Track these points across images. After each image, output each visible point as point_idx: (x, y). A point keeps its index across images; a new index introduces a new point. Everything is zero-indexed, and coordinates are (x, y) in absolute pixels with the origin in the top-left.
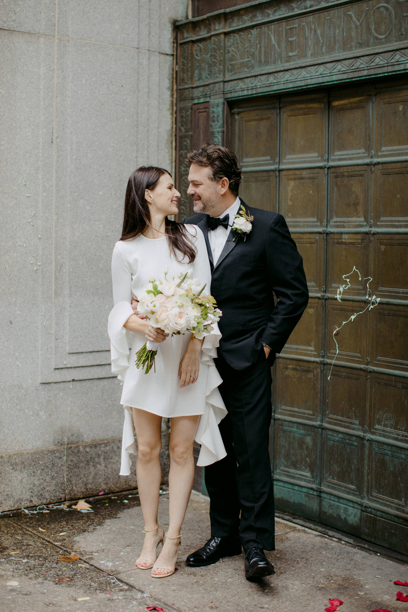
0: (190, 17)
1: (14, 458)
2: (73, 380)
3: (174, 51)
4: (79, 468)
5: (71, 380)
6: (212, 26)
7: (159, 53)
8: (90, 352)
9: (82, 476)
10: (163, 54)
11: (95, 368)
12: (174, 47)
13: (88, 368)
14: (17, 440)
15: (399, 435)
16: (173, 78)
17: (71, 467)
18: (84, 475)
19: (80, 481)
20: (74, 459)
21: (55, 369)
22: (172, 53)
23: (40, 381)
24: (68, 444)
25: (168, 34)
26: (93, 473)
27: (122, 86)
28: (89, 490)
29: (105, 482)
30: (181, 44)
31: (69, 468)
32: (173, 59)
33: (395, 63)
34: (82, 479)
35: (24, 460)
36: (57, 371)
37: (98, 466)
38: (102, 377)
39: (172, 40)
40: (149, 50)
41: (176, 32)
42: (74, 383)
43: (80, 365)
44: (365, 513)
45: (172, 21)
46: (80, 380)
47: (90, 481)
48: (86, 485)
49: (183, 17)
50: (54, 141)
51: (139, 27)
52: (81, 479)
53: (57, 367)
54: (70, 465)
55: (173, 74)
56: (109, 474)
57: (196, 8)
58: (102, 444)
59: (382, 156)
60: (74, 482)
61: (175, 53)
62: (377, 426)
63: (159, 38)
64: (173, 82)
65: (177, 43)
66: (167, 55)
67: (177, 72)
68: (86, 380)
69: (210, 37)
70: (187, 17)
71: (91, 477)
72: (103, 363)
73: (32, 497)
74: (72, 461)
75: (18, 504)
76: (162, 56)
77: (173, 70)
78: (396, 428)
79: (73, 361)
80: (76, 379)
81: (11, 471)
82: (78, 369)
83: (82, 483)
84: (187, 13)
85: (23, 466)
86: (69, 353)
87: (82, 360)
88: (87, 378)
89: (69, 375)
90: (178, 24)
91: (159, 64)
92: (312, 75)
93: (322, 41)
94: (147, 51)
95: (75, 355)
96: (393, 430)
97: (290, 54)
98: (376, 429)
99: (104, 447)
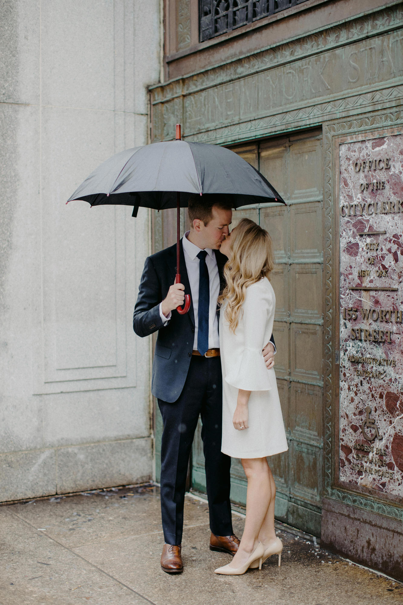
0: (162, 81)
1: (10, 457)
2: (62, 392)
3: (148, 111)
4: (68, 467)
5: (59, 391)
6: (174, 91)
7: (135, 113)
8: (76, 369)
9: (72, 474)
10: (138, 114)
11: (81, 382)
12: (148, 108)
13: (75, 382)
14: (13, 442)
15: (311, 435)
16: (148, 134)
17: (61, 466)
18: (73, 473)
19: (70, 478)
20: (64, 459)
21: (46, 383)
22: (147, 113)
23: (33, 393)
24: (58, 446)
25: (142, 97)
26: (81, 471)
27: (100, 144)
28: (78, 486)
29: (92, 479)
30: (154, 105)
31: (59, 466)
32: (148, 118)
33: (299, 120)
34: (72, 477)
35: (19, 459)
36: (47, 385)
37: (86, 466)
38: (88, 389)
39: (146, 102)
40: (124, 112)
41: (150, 95)
42: (63, 394)
43: (68, 379)
44: (290, 503)
45: (146, 86)
46: (68, 393)
47: (79, 478)
48: (75, 481)
49: (156, 82)
50: (41, 192)
51: (115, 92)
52: (70, 476)
53: (46, 381)
54: (60, 464)
55: (147, 131)
56: (95, 472)
57: (167, 73)
58: (89, 447)
59: (296, 198)
60: (64, 479)
61: (149, 113)
62: (297, 428)
63: (134, 100)
64: (148, 137)
65: (150, 103)
66: (142, 115)
67: (151, 129)
68: (73, 392)
69: (173, 99)
70: (159, 82)
71: (79, 474)
72: (88, 378)
73: (27, 490)
74: (62, 460)
75: (15, 496)
76: (137, 116)
77: (147, 127)
78: (309, 429)
79: (62, 376)
80: (64, 391)
81: (8, 468)
82: (65, 383)
83: (71, 479)
84: (159, 78)
85: (18, 464)
86: (57, 370)
87: (68, 376)
88: (74, 390)
89: (57, 388)
90: (151, 88)
91: (135, 123)
92: (243, 130)
93: (250, 102)
94: (122, 113)
95: (63, 371)
96: (307, 431)
97: (229, 113)
98: (296, 430)
99: (91, 449)
